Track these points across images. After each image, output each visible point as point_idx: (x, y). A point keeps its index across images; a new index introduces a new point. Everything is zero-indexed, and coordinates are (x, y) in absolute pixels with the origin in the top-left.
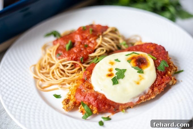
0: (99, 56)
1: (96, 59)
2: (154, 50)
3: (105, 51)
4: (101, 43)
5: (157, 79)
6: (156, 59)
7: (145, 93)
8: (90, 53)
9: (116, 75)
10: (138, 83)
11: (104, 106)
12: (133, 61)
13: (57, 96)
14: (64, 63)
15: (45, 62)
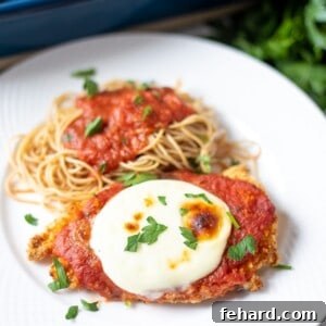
0: (140, 173)
1: (131, 176)
2: (247, 206)
3: (157, 165)
4: (156, 146)
5: (216, 270)
6: (237, 226)
7: (178, 290)
8: (125, 161)
9: (142, 232)
10: (173, 267)
11: (93, 283)
12: (190, 214)
13: (31, 220)
14: (70, 160)
15: (42, 138)
